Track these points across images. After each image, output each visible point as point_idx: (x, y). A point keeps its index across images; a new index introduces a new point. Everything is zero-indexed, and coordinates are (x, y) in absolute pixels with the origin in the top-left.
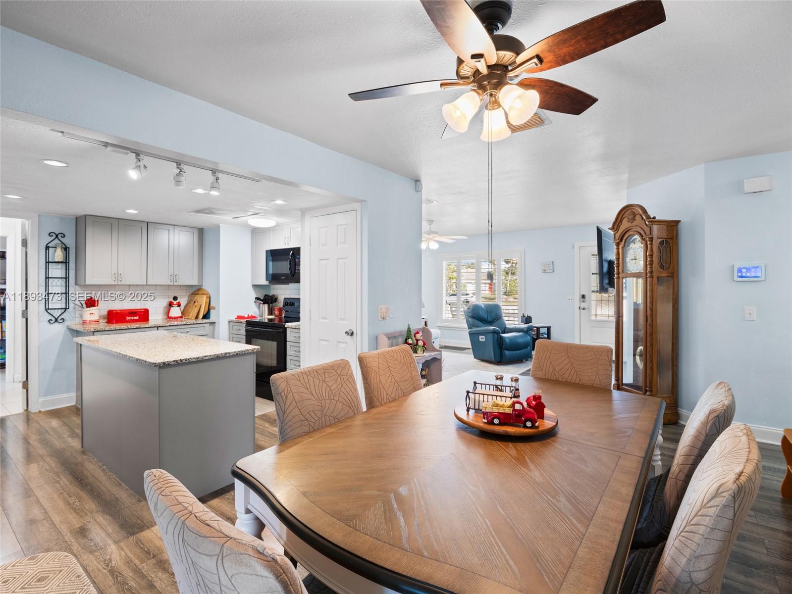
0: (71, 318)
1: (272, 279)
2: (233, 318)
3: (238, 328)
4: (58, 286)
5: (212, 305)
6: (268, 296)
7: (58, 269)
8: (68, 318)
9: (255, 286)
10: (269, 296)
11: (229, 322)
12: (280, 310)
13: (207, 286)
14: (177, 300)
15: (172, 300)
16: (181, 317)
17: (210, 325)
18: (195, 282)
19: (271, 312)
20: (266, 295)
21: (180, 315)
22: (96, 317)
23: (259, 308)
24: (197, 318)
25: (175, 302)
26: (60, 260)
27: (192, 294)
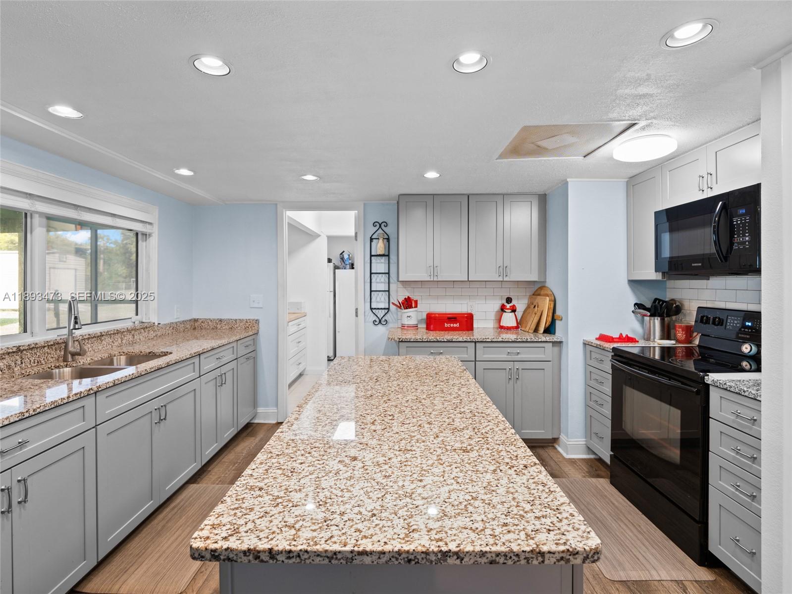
0: (394, 321)
1: (670, 269)
2: (592, 338)
3: (598, 356)
4: (382, 282)
5: (559, 312)
6: (660, 300)
7: (382, 263)
8: (391, 320)
9: (635, 284)
10: (664, 302)
11: (585, 344)
12: (689, 330)
13: (552, 283)
14: (511, 302)
15: (504, 302)
16: (517, 327)
17: (553, 346)
18: (534, 277)
19: (667, 333)
20: (656, 300)
21: (515, 324)
22: (413, 322)
23: (642, 322)
24: (536, 330)
25: (508, 306)
26: (381, 253)
27: (533, 295)
